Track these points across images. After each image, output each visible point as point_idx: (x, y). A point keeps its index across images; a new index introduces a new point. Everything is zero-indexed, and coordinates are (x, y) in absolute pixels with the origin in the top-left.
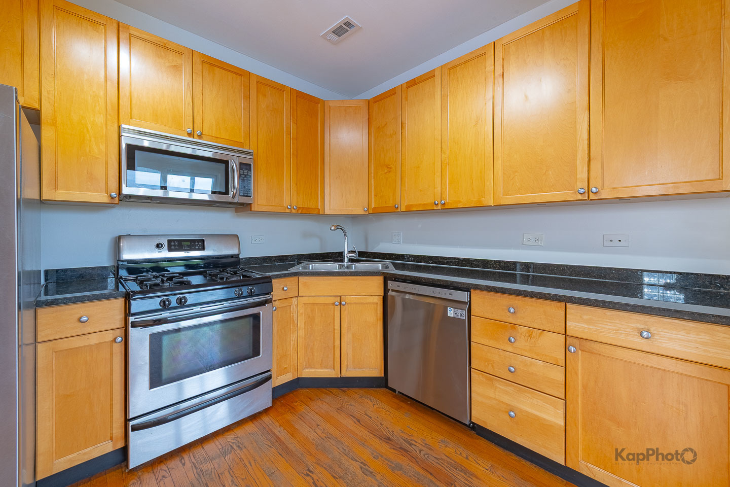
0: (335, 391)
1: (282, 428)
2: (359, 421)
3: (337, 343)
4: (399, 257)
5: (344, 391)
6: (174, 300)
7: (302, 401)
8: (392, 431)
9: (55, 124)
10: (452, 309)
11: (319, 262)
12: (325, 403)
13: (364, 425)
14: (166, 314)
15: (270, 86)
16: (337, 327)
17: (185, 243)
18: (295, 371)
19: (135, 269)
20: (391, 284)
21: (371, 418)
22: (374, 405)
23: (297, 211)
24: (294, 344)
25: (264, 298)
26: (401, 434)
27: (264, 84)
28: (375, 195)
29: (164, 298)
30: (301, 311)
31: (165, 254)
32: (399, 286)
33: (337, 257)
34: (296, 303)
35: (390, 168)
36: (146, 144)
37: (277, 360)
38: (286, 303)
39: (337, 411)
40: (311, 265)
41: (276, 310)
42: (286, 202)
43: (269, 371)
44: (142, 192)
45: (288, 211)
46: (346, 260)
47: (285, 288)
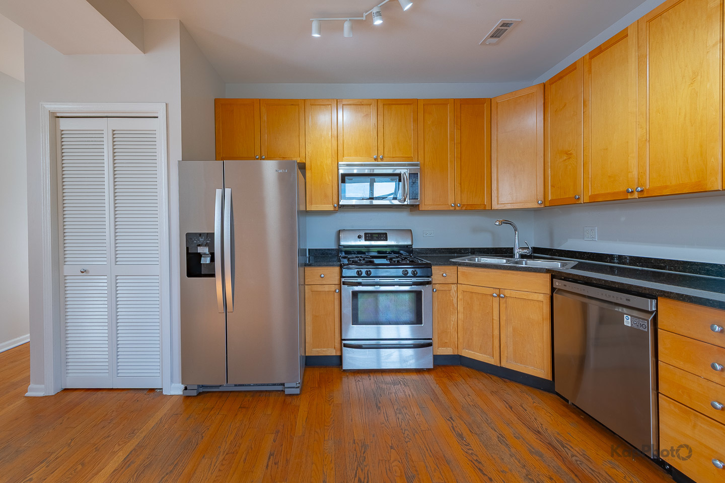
0: (495, 378)
1: (438, 386)
2: (511, 408)
3: (496, 332)
4: (593, 256)
5: (505, 381)
6: (364, 271)
7: (460, 374)
8: (546, 429)
9: (311, 169)
10: (630, 317)
11: (491, 256)
12: (481, 383)
13: (515, 412)
14: (360, 280)
15: (435, 104)
16: (496, 317)
17: (375, 235)
18: (455, 348)
19: (349, 251)
20: (558, 283)
21: (526, 410)
22: (534, 402)
23: (461, 208)
24: (454, 324)
25: (426, 279)
26: (556, 435)
27: (430, 103)
28: (553, 186)
29: (359, 270)
30: (460, 297)
31: (363, 242)
32: (565, 286)
33: (507, 252)
34: (456, 289)
35: (571, 154)
36: (355, 172)
37: (438, 333)
38: (446, 288)
39: (491, 393)
40: (477, 259)
41: (436, 291)
42: (451, 201)
43: (431, 339)
44: (354, 202)
45: (452, 209)
46: (517, 256)
47: (444, 275)
